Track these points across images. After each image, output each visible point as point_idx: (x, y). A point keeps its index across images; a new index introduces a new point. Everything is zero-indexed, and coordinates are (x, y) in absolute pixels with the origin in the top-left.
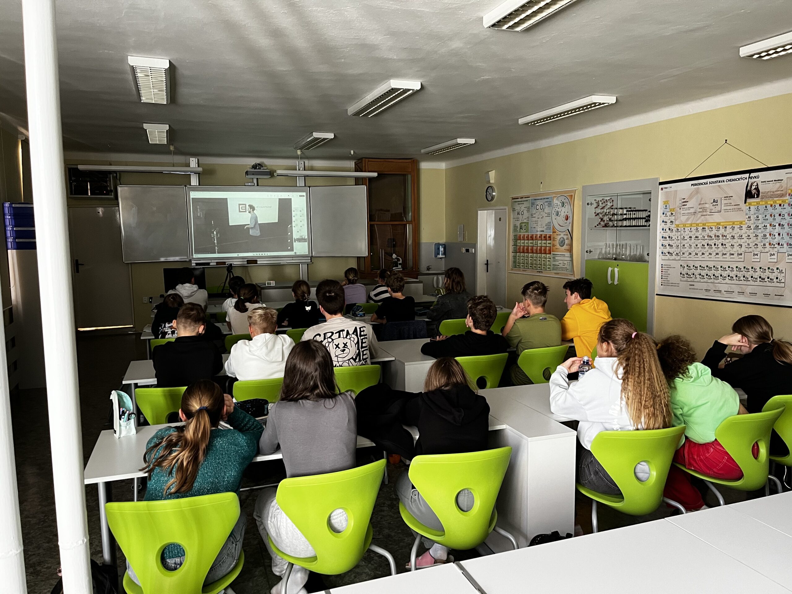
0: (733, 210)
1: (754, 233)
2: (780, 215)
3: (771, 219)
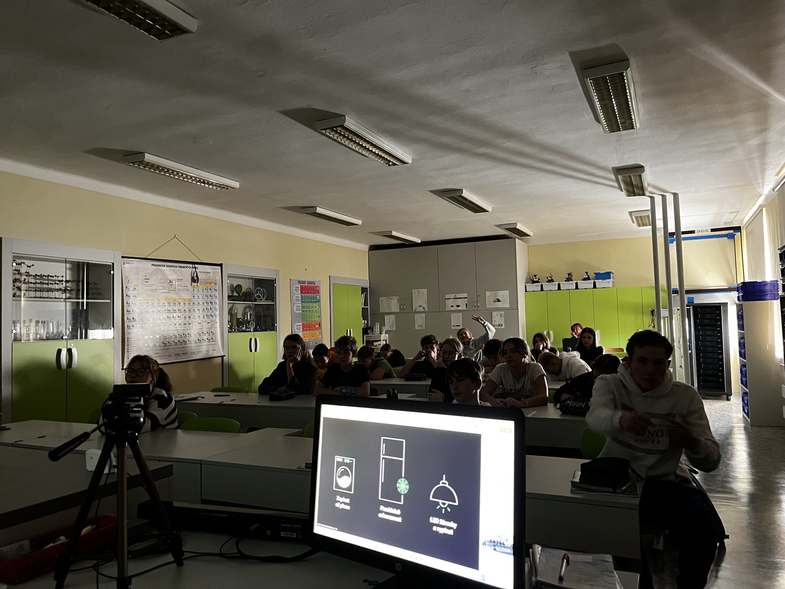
0: (184, 290)
1: (197, 307)
2: (210, 296)
3: (206, 298)
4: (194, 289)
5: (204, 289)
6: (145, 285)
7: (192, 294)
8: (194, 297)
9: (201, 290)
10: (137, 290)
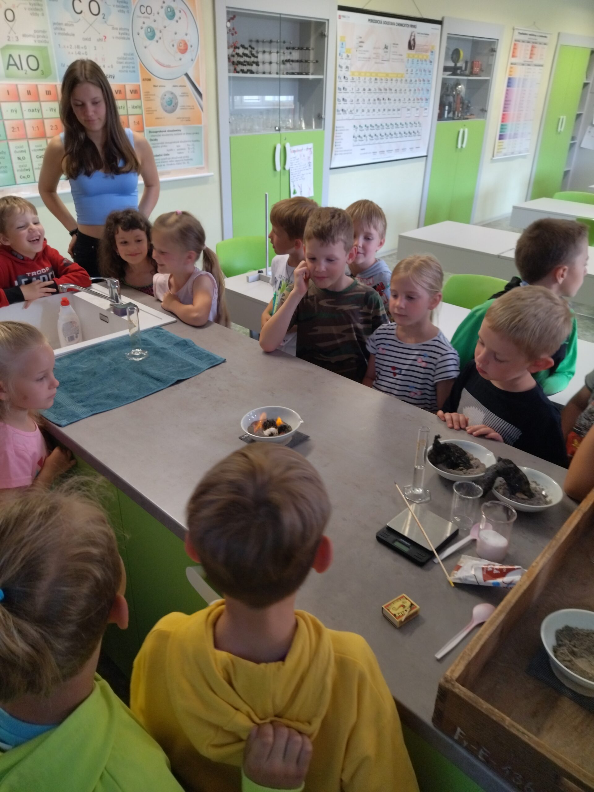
0: (398, 61)
2: (424, 70)
3: (419, 74)
4: (409, 59)
5: (419, 60)
6: (359, 50)
7: (406, 67)
8: (407, 70)
9: (415, 61)
10: (350, 57)
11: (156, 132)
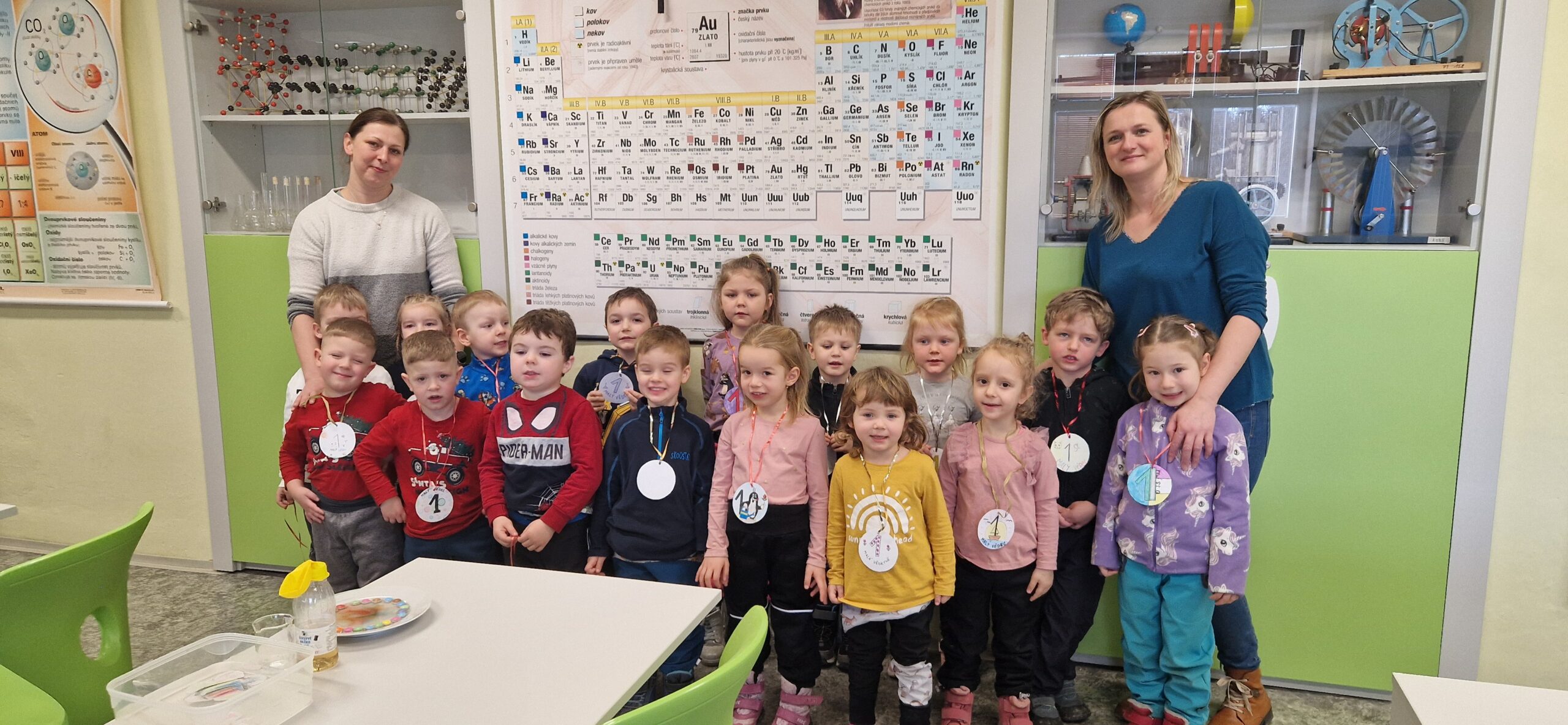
0: (772, 56)
1: (846, 128)
2: (930, 74)
3: (900, 87)
4: (829, 50)
5: (893, 47)
6: (589, 44)
7: (819, 70)
8: (828, 81)
9: (869, 51)
10: (557, 64)
11: (58, 220)
